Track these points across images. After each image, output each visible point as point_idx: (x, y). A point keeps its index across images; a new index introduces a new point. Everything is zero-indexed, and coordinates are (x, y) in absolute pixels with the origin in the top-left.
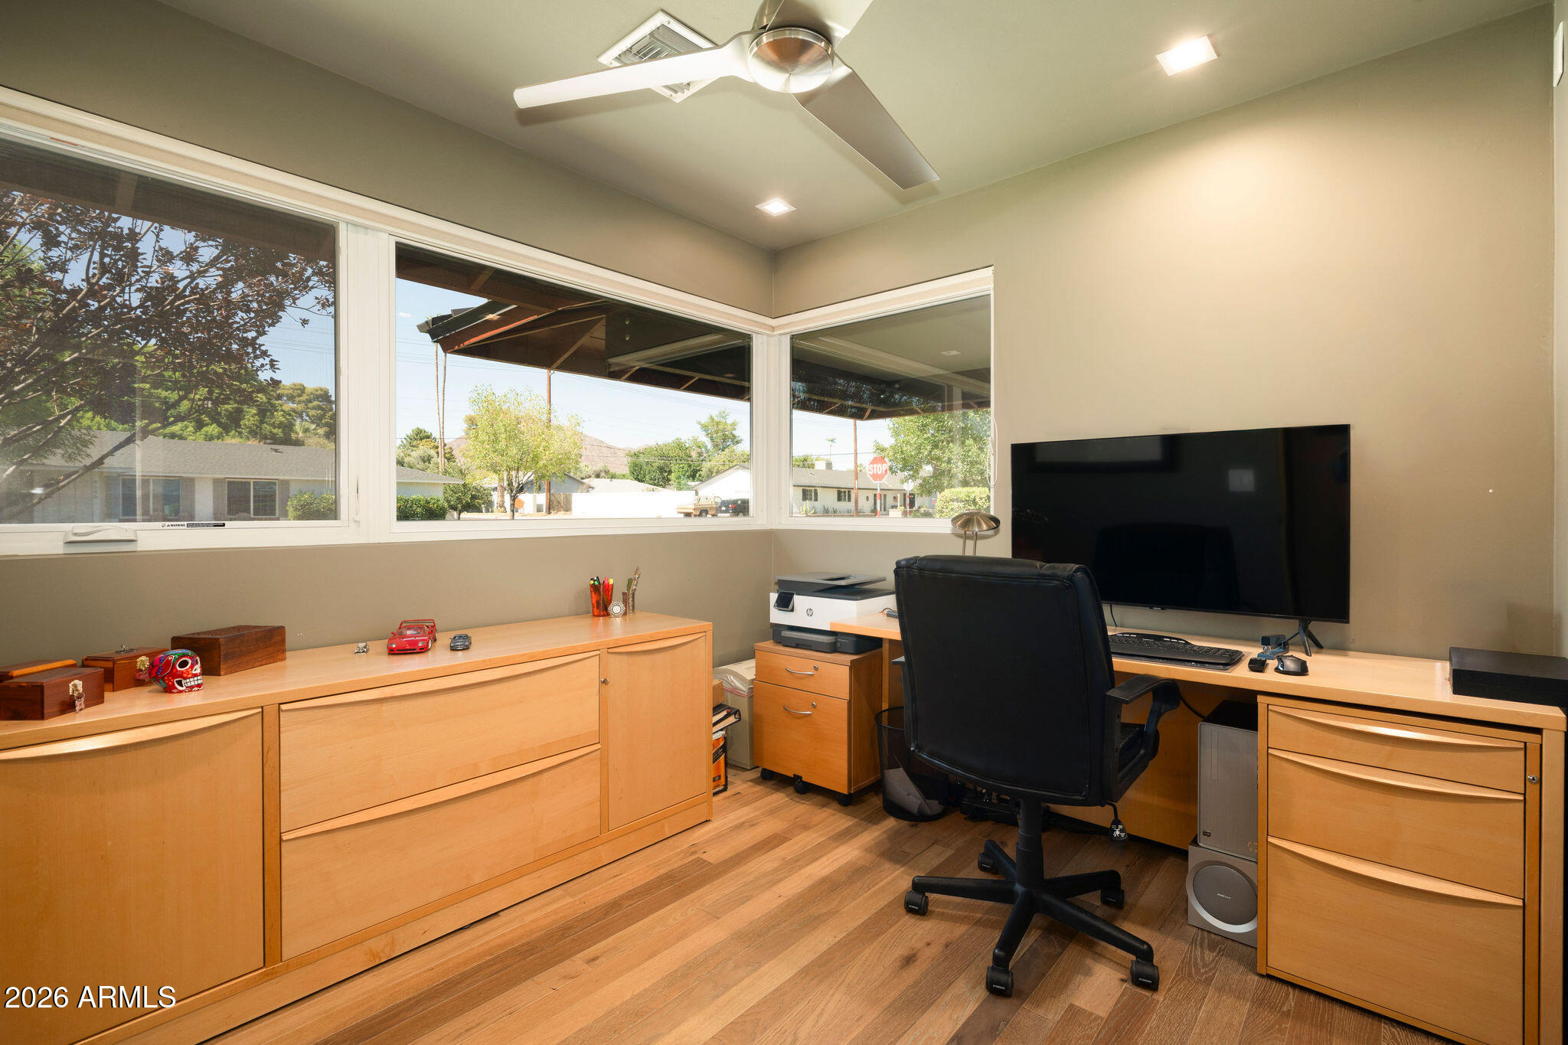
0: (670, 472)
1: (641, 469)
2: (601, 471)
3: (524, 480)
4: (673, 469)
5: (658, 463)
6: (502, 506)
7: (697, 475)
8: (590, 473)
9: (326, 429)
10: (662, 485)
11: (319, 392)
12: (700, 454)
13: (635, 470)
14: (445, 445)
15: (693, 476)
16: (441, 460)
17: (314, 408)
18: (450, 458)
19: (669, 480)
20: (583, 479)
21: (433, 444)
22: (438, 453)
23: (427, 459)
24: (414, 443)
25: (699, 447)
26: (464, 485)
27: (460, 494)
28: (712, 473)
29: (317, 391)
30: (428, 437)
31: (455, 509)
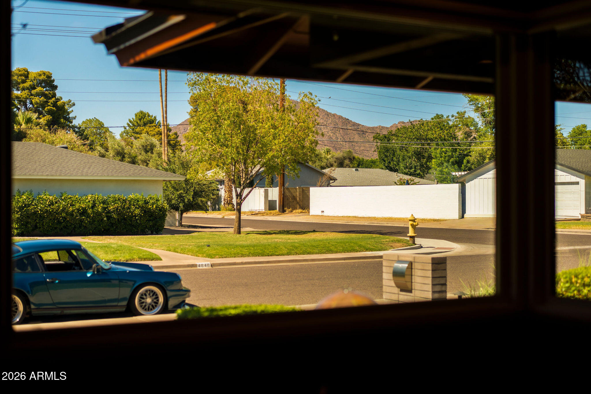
0: (430, 158)
1: (394, 155)
2: (345, 158)
3: (254, 172)
4: (433, 155)
5: (414, 147)
6: (230, 203)
7: (465, 161)
8: (332, 160)
9: (48, 117)
10: (419, 175)
11: (42, 77)
12: (468, 135)
13: (386, 156)
14: (169, 130)
15: (459, 164)
16: (164, 150)
17: (37, 95)
18: (174, 145)
19: (429, 168)
20: (323, 168)
21: (157, 130)
22: (160, 140)
23: (149, 149)
24: (138, 129)
25: (467, 125)
26: (186, 181)
27: (182, 191)
28: (484, 158)
29: (40, 75)
30: (152, 122)
31: (176, 208)
